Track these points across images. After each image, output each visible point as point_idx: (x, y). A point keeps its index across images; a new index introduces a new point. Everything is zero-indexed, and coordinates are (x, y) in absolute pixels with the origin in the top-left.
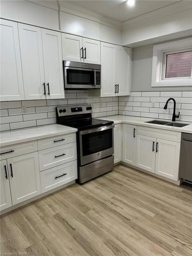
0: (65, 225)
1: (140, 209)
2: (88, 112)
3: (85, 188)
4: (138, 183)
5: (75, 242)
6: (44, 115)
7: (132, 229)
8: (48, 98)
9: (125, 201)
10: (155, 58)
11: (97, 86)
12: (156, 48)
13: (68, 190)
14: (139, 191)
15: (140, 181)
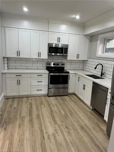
0: (30, 106)
1: (61, 110)
2: (63, 66)
3: (49, 98)
4: (73, 103)
5: (29, 111)
6: (41, 65)
7: (50, 114)
8: (40, 58)
9: (59, 107)
10: (99, 42)
11: (65, 55)
12: (100, 36)
13: (42, 97)
14: (69, 106)
15: (75, 102)
